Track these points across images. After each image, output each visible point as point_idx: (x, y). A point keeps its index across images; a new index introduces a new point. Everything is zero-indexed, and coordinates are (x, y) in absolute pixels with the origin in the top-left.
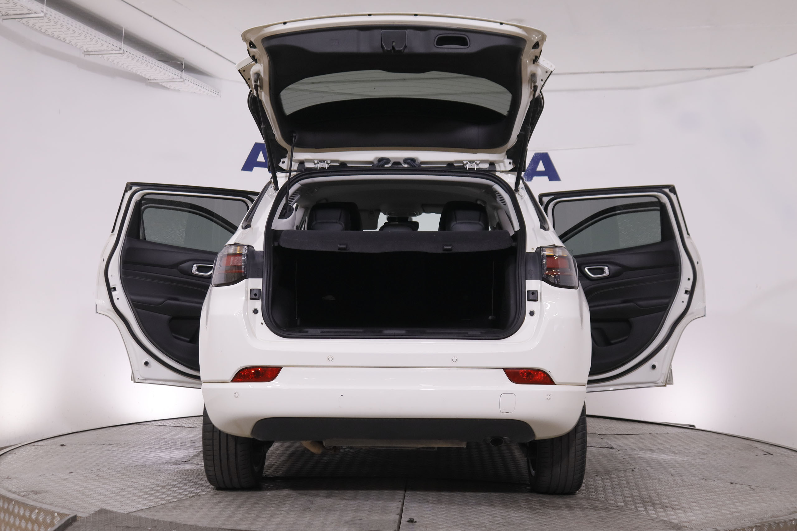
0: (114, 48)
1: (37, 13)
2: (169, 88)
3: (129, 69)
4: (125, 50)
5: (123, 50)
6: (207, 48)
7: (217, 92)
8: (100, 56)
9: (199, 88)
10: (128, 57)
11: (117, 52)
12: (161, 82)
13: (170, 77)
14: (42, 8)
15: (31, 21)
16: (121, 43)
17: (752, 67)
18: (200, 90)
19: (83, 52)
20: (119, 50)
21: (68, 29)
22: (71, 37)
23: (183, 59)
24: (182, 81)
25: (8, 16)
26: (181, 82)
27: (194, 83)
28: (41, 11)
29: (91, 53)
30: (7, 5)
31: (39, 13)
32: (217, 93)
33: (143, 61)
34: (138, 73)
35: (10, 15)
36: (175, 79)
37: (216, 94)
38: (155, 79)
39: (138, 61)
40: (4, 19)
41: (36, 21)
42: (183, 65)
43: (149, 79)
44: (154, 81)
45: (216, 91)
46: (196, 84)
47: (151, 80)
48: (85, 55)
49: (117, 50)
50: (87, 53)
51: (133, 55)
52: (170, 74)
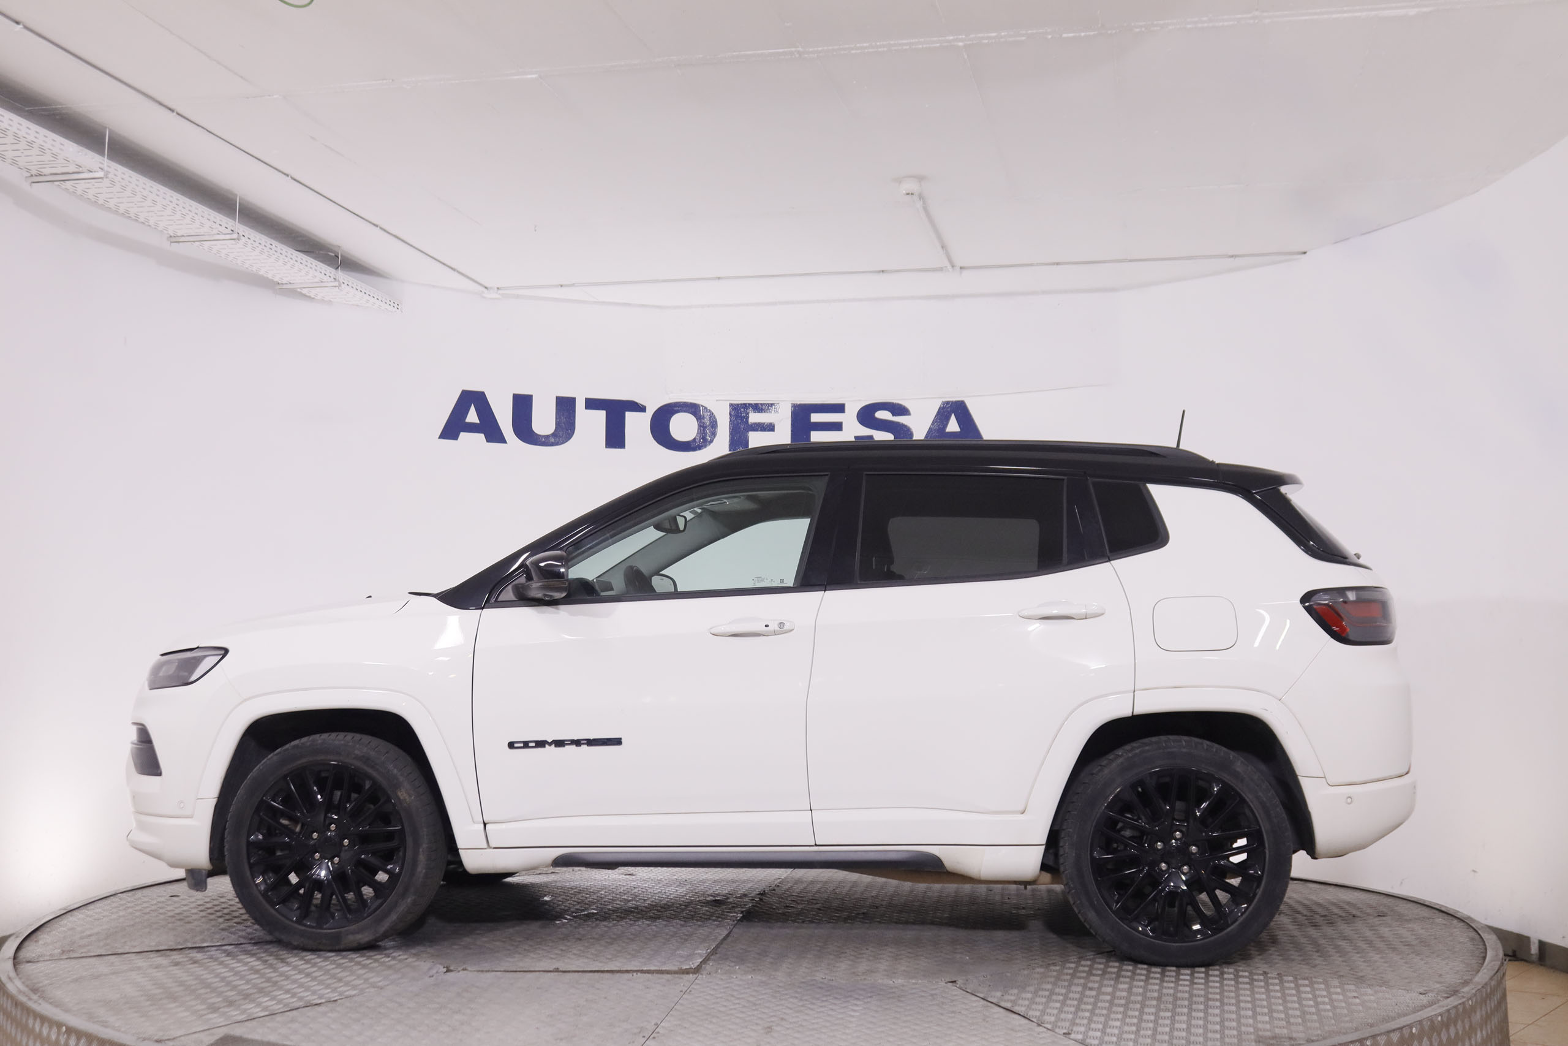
0: (222, 229)
1: (92, 172)
2: (313, 298)
3: (247, 266)
4: (241, 234)
5: (238, 233)
6: (381, 228)
7: (397, 305)
8: (197, 243)
9: (366, 297)
10: (245, 245)
11: (228, 237)
12: (300, 288)
13: (316, 280)
14: (101, 163)
15: (81, 186)
16: (233, 221)
17: (1305, 253)
18: (368, 301)
19: (168, 238)
20: (231, 234)
21: (145, 198)
22: (148, 212)
23: (339, 247)
24: (337, 285)
25: (41, 177)
26: (335, 286)
27: (357, 289)
28: (100, 168)
29: (182, 239)
30: (40, 158)
31: (95, 172)
33: (272, 252)
34: (261, 273)
35: (45, 175)
36: (324, 282)
37: (394, 307)
38: (290, 283)
39: (262, 252)
40: (34, 182)
41: (88, 186)
42: (338, 258)
43: (280, 282)
44: (289, 286)
45: (394, 303)
46: (361, 291)
47: (282, 284)
48: (171, 242)
49: (228, 234)
50: (174, 240)
51: (254, 241)
52: (317, 274)
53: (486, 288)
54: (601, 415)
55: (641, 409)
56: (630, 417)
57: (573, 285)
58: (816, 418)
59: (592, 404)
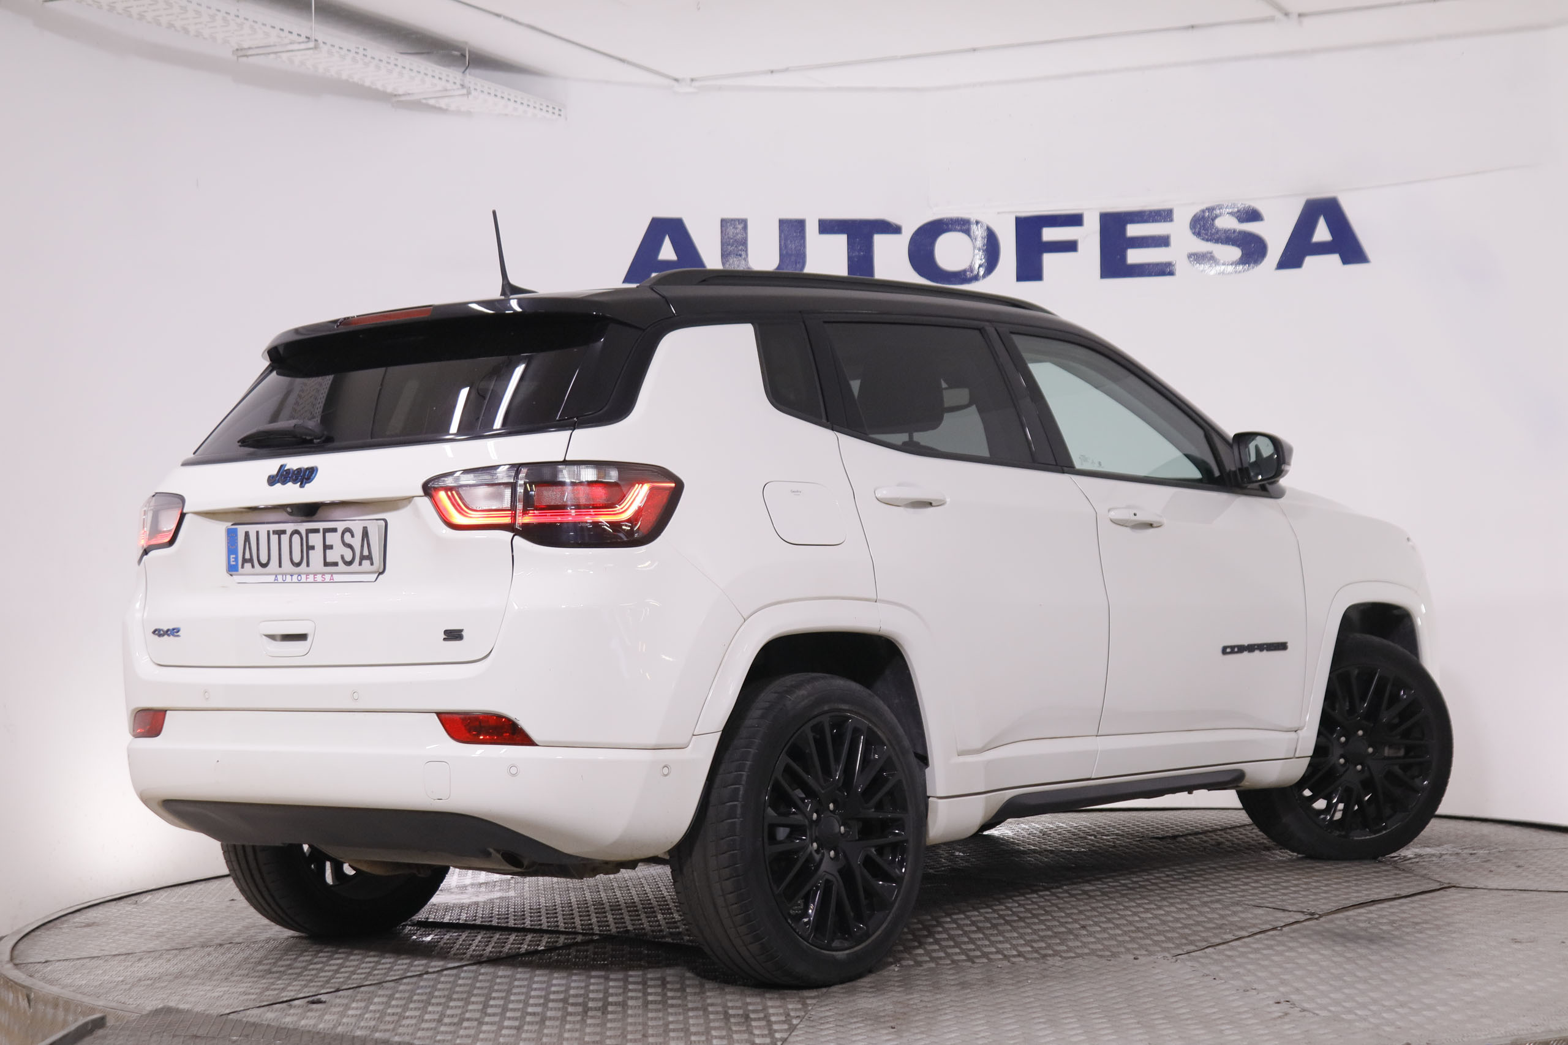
0: (294, 37)
2: (446, 110)
3: (344, 77)
4: (320, 41)
5: (316, 40)
6: (506, 18)
7: (559, 110)
8: (272, 56)
9: (511, 105)
10: (330, 53)
11: (303, 46)
12: (425, 99)
13: (440, 88)
16: (309, 26)
18: (515, 109)
19: (233, 51)
20: (308, 42)
22: (196, 24)
23: (466, 43)
24: (467, 91)
26: (466, 95)
27: (496, 96)
29: (250, 52)
32: (556, 111)
33: (367, 60)
34: (367, 83)
36: (451, 90)
37: (554, 113)
38: (409, 94)
39: (355, 60)
42: (465, 56)
43: (396, 93)
44: (409, 98)
45: (554, 108)
46: (502, 98)
47: (399, 95)
48: (238, 57)
49: (303, 42)
50: (241, 53)
51: (341, 48)
52: (436, 81)
53: (676, 80)
54: (841, 240)
55: (896, 230)
56: (880, 241)
57: (787, 70)
58: (1133, 230)
59: (828, 227)
